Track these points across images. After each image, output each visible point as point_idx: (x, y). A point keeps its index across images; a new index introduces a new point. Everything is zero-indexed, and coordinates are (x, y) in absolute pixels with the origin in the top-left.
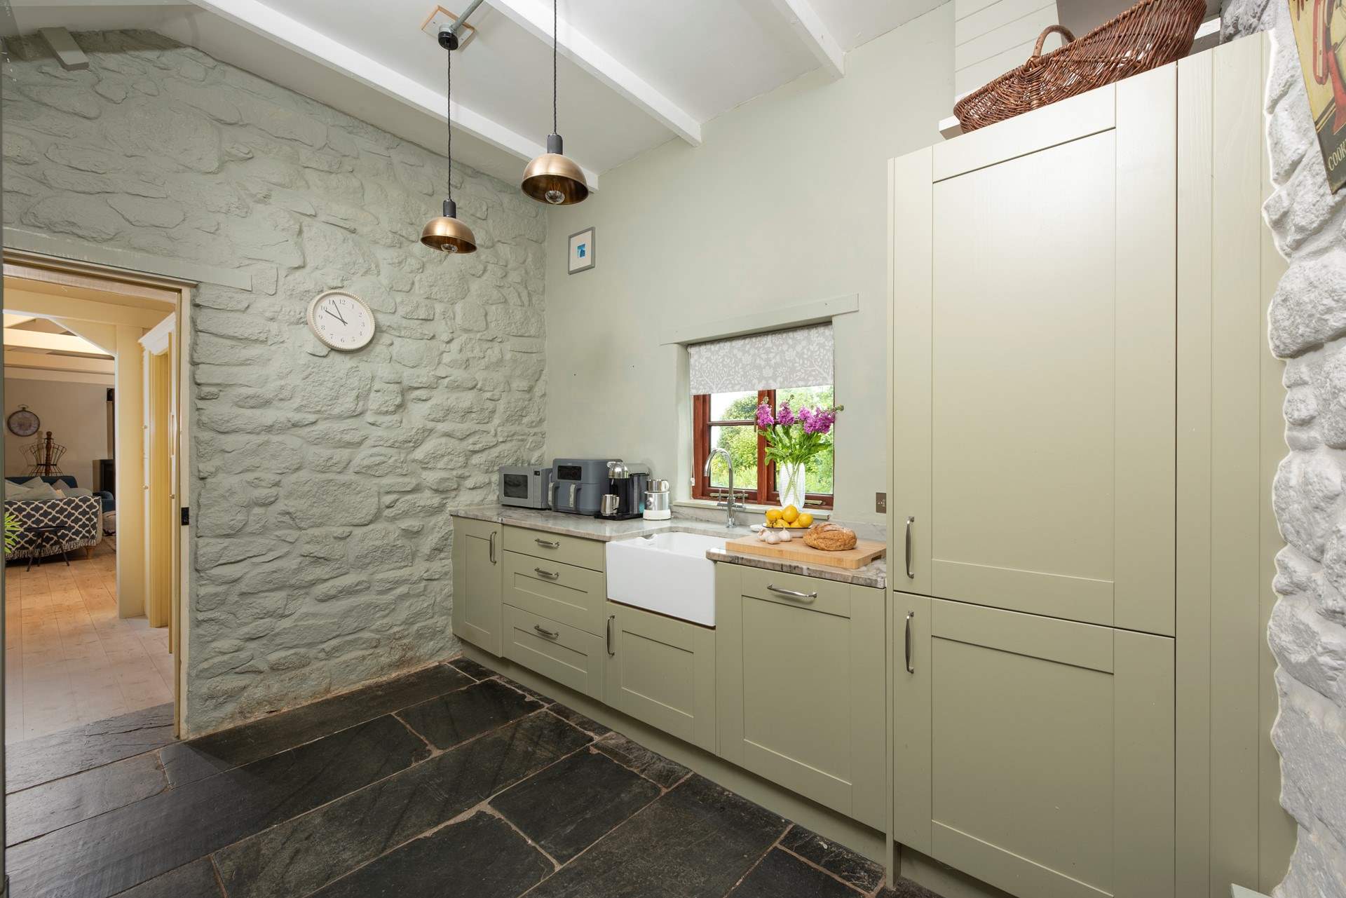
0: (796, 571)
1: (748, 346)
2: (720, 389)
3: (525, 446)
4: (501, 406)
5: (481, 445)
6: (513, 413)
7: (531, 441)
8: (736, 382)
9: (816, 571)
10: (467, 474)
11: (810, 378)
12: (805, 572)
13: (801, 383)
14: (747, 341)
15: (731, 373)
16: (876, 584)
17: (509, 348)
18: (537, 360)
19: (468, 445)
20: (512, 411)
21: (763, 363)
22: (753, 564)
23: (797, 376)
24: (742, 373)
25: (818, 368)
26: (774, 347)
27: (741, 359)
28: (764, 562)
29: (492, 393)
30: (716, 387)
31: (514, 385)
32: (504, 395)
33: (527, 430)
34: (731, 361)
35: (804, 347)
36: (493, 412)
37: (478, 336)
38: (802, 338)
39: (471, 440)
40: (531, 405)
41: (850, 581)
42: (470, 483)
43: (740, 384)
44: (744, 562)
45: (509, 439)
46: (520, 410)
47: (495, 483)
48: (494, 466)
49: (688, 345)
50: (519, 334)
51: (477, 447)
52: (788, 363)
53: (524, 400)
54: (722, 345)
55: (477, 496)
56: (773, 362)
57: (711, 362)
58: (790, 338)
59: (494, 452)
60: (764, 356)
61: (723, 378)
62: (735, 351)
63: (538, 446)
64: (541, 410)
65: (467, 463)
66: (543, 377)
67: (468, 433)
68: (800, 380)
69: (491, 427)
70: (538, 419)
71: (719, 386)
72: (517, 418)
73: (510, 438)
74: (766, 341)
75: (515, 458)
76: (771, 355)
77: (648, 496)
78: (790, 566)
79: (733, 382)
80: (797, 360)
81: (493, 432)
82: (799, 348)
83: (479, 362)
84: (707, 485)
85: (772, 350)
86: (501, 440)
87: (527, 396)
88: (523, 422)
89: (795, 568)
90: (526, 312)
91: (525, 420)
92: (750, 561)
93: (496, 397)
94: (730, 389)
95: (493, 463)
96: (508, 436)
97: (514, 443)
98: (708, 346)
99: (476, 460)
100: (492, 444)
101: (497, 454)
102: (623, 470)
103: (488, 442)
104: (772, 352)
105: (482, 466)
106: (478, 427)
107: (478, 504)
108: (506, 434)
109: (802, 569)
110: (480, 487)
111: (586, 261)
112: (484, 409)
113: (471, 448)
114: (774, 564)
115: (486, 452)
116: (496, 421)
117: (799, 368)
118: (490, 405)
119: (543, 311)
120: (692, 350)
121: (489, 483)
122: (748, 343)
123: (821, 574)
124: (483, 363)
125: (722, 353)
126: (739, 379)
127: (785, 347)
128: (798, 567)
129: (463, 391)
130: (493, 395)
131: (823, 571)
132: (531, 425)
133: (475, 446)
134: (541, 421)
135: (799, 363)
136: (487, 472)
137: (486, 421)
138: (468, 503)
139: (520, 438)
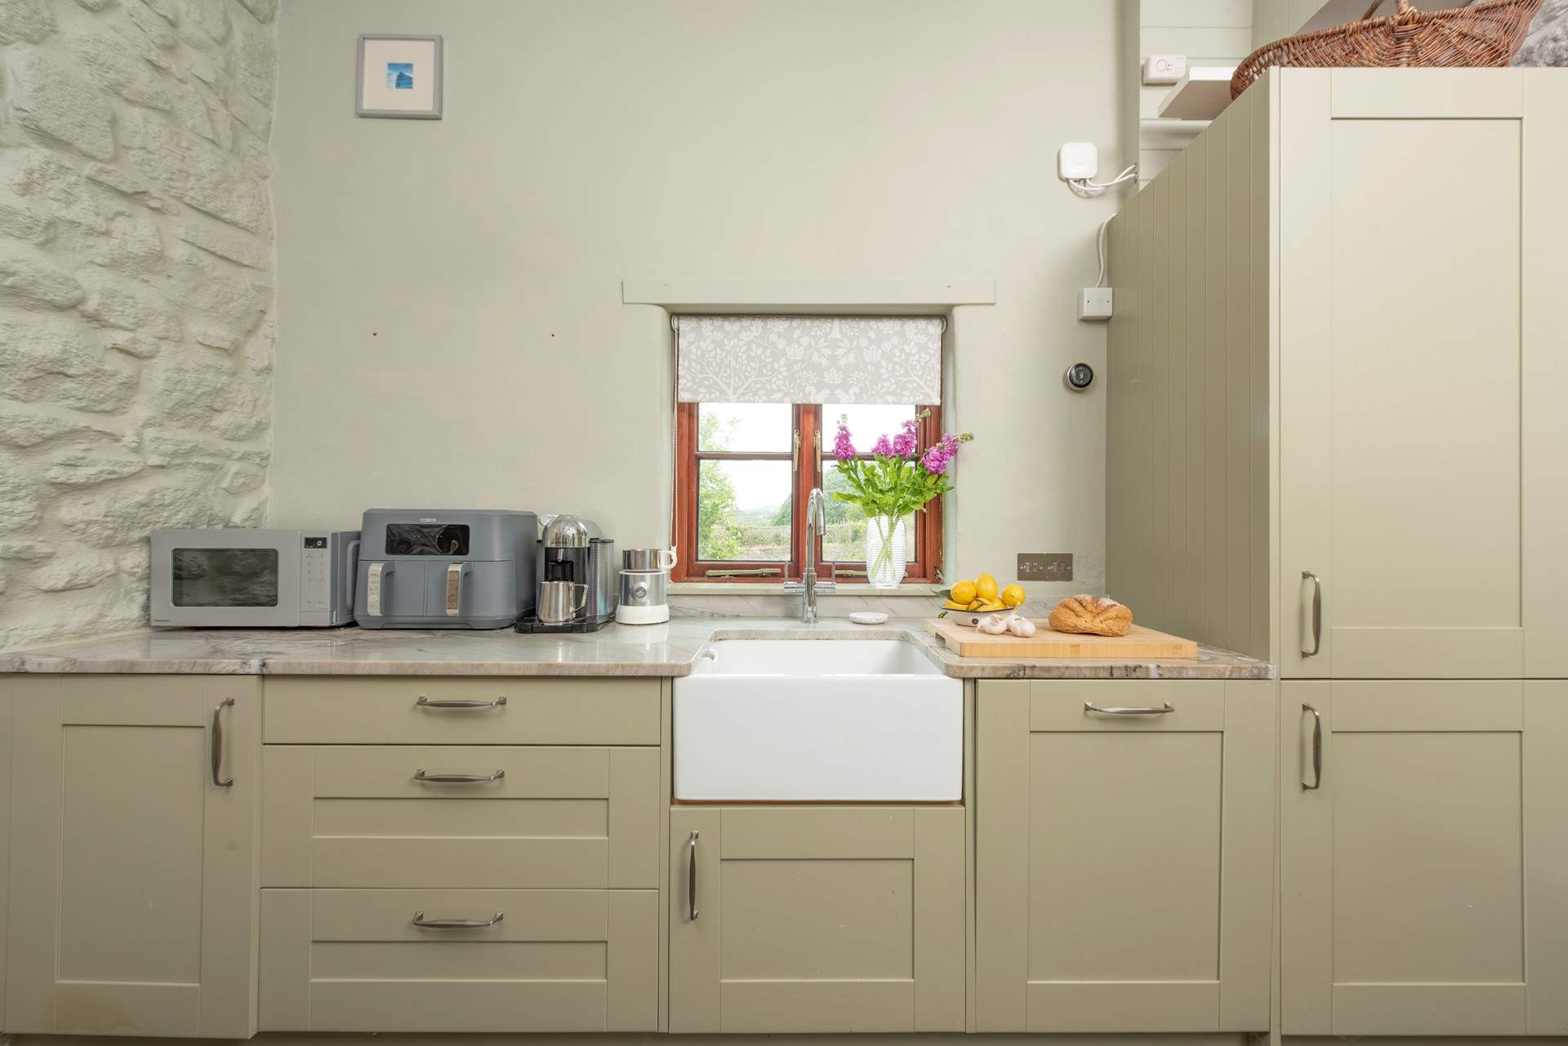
0: (1139, 674)
1: (797, 333)
2: (743, 394)
3: (219, 481)
4: (157, 374)
5: (92, 471)
6: (191, 398)
7: (233, 470)
8: (776, 388)
9: (1170, 669)
10: (44, 549)
11: (904, 393)
12: (1154, 673)
13: (890, 398)
14: (796, 323)
15: (765, 371)
16: (1267, 674)
17: (181, 232)
18: (254, 286)
19: (51, 465)
20: (190, 393)
21: (825, 362)
22: (1056, 674)
23: (882, 387)
24: (786, 374)
25: (915, 378)
26: (845, 340)
27: (783, 352)
28: (1079, 668)
29: (130, 335)
30: (734, 394)
31: (196, 327)
32: (166, 348)
33: (224, 445)
34: (764, 352)
35: (894, 347)
36: (131, 386)
37: (89, 168)
38: (891, 332)
39: (60, 454)
40: (235, 386)
41: (1227, 677)
42: (54, 574)
43: (781, 390)
44: (1036, 673)
45: (177, 461)
46: (210, 394)
47: (132, 574)
48: (129, 529)
49: (676, 313)
50: (209, 207)
51: (81, 475)
52: (869, 367)
53: (219, 371)
54: (746, 322)
55: (76, 614)
56: (842, 362)
57: (723, 350)
58: (871, 329)
59: (137, 492)
60: (827, 352)
61: (747, 378)
62: (773, 337)
63: (248, 485)
64: (259, 402)
65: (40, 518)
66: (264, 329)
67: (49, 432)
68: (887, 393)
69: (126, 425)
70: (253, 422)
71: (741, 391)
72: (200, 411)
73: (178, 459)
74: (831, 328)
75: (192, 510)
76: (839, 352)
77: (631, 579)
78: (1126, 667)
79: (768, 386)
80: (884, 363)
81: (129, 437)
82: (886, 346)
83: (90, 242)
84: (694, 557)
85: (841, 344)
86: (155, 460)
87: (227, 364)
88: (214, 423)
89: (1135, 670)
90: (225, 162)
91: (220, 421)
92: (1049, 669)
93: (142, 348)
94: (764, 398)
95: (129, 520)
96: (175, 455)
97: (191, 472)
98: (718, 322)
99: (70, 510)
100: (132, 470)
101: (140, 498)
102: (579, 531)
103: (116, 463)
104: (841, 347)
105: (93, 529)
106: (81, 420)
107: (80, 634)
108: (170, 448)
109: (1147, 669)
110: (88, 586)
111: (419, 98)
112: (104, 373)
113: (58, 474)
114: (1096, 668)
115: (110, 492)
116: (140, 410)
117: (886, 376)
118: (125, 367)
119: (265, 178)
120: (685, 325)
121: (115, 575)
122: (797, 328)
123: (1181, 673)
124: (104, 248)
125: (745, 336)
126: (780, 383)
127: (864, 342)
128: (1140, 667)
129: (32, 308)
130: (134, 341)
131: (1183, 668)
132: (234, 434)
133: (71, 472)
134: (260, 427)
135: (887, 368)
136: (107, 544)
137: (108, 406)
138: (46, 631)
139: (207, 461)
